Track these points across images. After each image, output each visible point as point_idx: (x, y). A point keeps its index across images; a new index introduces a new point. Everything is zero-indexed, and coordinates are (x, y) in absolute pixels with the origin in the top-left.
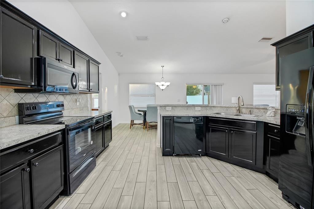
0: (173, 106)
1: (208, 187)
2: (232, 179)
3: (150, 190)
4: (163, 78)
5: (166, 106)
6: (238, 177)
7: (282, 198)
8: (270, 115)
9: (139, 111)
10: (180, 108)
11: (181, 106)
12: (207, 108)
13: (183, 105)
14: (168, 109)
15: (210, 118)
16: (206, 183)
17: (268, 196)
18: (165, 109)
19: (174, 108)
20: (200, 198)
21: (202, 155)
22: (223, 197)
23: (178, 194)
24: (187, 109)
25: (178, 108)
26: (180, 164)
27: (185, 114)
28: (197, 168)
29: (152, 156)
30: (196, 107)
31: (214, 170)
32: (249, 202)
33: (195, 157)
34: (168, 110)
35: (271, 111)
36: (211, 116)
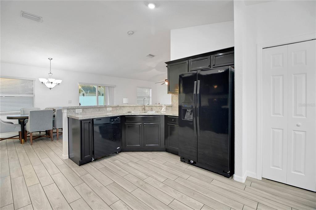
0: (83, 108)
1: (140, 174)
2: (151, 162)
3: (93, 201)
4: (50, 73)
5: (75, 109)
6: (153, 159)
7: (180, 161)
8: (164, 111)
9: (9, 118)
10: (92, 109)
11: (92, 108)
12: (117, 108)
13: (95, 106)
14: (78, 111)
15: (126, 117)
16: (137, 171)
17: (174, 163)
18: (74, 112)
19: (85, 110)
20: (141, 184)
21: (119, 152)
22: (154, 176)
23: (122, 190)
24: (99, 110)
25: (89, 110)
26: (104, 166)
27: (105, 115)
28: (122, 164)
29: (65, 170)
30: (108, 108)
31: (135, 160)
32: (168, 171)
33: (114, 155)
34: (78, 113)
35: (164, 108)
36: (127, 115)
